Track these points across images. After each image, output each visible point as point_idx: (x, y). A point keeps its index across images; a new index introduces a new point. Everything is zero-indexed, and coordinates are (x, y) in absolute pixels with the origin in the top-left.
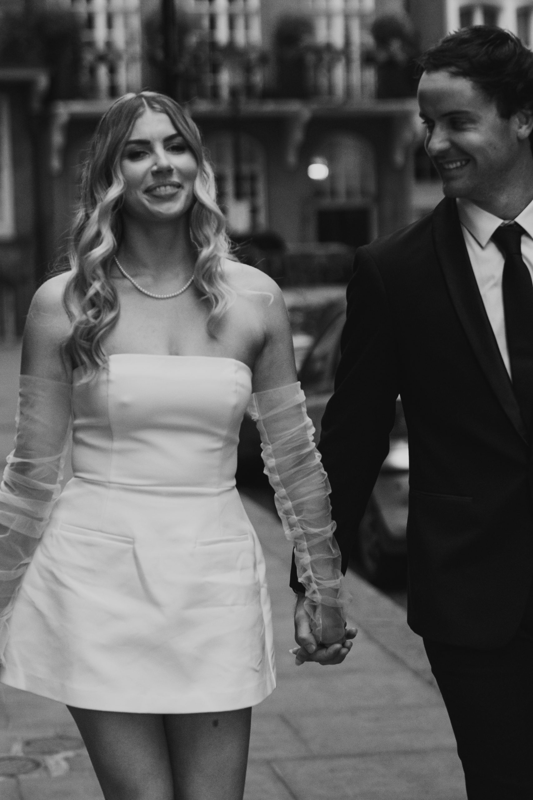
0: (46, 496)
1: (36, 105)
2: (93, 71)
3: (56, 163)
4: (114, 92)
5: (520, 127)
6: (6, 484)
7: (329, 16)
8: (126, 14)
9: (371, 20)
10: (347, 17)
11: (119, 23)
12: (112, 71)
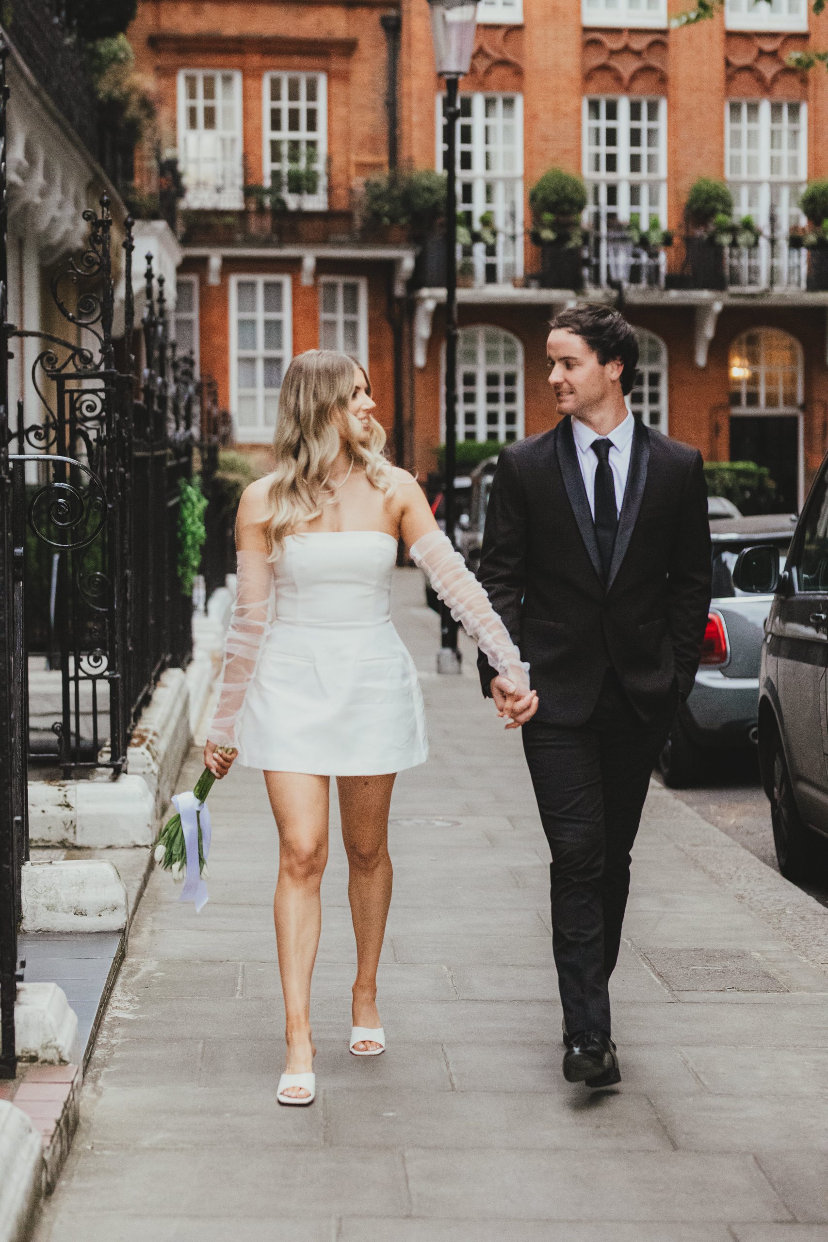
0: (259, 631)
1: (399, 290)
2: (468, 252)
3: (420, 359)
4: (491, 274)
5: (612, 372)
6: (233, 627)
7: (754, 185)
8: (510, 182)
9: (803, 190)
10: (775, 187)
11: (499, 192)
12: (491, 251)
